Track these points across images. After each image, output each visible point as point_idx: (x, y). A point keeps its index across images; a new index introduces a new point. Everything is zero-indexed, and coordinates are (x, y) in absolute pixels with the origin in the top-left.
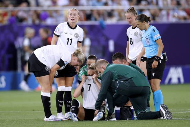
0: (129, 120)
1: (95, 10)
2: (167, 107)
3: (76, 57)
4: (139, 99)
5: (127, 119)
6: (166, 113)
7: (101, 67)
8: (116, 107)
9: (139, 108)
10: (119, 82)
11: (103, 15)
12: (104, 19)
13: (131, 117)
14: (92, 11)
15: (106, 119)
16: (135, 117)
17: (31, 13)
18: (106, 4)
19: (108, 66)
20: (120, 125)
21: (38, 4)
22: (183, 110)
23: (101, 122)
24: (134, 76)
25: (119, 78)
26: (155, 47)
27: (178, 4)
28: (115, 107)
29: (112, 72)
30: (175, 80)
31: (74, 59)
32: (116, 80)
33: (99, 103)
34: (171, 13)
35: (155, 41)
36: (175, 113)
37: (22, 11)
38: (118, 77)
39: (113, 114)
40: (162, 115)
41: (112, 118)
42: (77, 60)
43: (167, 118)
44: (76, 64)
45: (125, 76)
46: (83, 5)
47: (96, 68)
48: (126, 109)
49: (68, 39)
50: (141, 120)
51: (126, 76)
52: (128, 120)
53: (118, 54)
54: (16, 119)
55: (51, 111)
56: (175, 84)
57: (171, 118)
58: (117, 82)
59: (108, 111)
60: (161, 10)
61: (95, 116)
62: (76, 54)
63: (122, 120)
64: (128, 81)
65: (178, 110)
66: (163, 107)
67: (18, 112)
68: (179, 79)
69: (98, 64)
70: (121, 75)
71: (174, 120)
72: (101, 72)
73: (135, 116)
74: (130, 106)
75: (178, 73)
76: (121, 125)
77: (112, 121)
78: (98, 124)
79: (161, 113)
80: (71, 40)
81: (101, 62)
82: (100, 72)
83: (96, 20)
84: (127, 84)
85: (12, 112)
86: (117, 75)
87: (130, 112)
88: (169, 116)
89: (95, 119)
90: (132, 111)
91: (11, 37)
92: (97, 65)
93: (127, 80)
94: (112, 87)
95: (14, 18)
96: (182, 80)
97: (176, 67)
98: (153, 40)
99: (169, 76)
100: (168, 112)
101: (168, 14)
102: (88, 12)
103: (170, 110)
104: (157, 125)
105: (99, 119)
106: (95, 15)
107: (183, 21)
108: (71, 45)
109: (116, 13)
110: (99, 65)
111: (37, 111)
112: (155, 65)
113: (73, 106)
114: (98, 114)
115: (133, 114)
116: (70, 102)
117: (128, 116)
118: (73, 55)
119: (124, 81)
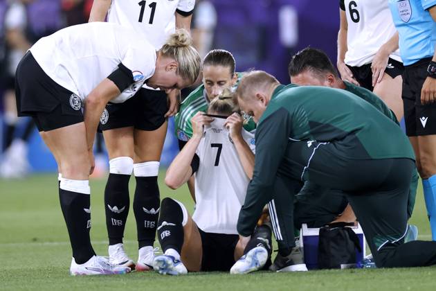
0: (350, 270)
3: (173, 61)
5: (342, 266)
7: (253, 97)
8: (305, 226)
9: (380, 228)
10: (314, 145)
13: (355, 260)
15: (272, 267)
16: (367, 259)
19: (276, 92)
20: (320, 285)
23: (258, 276)
24: (364, 125)
25: (312, 133)
26: (426, 29)
28: (301, 227)
29: (291, 113)
31: (166, 68)
32: (305, 140)
33: (249, 214)
35: (427, 10)
38: (311, 128)
39: (297, 251)
41: (292, 263)
42: (174, 70)
44: (172, 83)
45: (333, 124)
47: (240, 100)
48: (339, 234)
49: (142, 4)
50: (389, 269)
51: (337, 125)
52: (345, 269)
53: (310, 52)
55: (92, 243)
58: (309, 145)
59: (277, 240)
61: (239, 258)
62: (171, 50)
63: (327, 271)
64: (345, 141)
69: (245, 87)
70: (321, 122)
72: (255, 113)
73: (367, 255)
74: (352, 224)
76: (323, 284)
77: (292, 273)
78: (247, 284)
80: (150, 6)
81: (255, 81)
82: (251, 113)
84: (341, 150)
86: (306, 122)
87: (351, 243)
89: (240, 266)
90: (357, 239)
92: (240, 91)
93: (342, 139)
94: (291, 161)
98: (419, 7)
105: (254, 268)
108: (151, 22)
110: (247, 88)
111: (47, 244)
112: (429, 93)
113: (165, 223)
114: (251, 253)
115: (361, 251)
116: (153, 211)
117: (345, 256)
118: (163, 55)
119: (331, 141)
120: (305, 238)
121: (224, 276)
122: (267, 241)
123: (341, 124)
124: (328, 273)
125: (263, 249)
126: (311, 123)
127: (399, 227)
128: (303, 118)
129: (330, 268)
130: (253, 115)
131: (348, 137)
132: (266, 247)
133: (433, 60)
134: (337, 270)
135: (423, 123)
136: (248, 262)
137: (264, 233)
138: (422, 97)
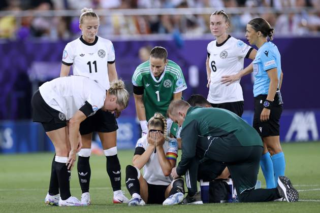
0: (225, 204)
1: (166, 15)
2: (289, 181)
3: (114, 96)
5: (221, 201)
6: (288, 192)
7: (177, 113)
10: (211, 139)
11: (180, 23)
12: (181, 31)
13: (228, 198)
14: (160, 16)
16: (234, 198)
17: (56, 21)
18: (184, 5)
21: (67, 6)
22: (316, 185)
24: (237, 128)
25: (210, 133)
27: (308, 4)
29: (199, 122)
30: (302, 135)
31: (111, 100)
32: (206, 136)
34: (296, 19)
36: (303, 191)
37: (40, 17)
38: (210, 130)
39: (198, 194)
40: (280, 195)
42: (115, 102)
43: (289, 199)
45: (221, 128)
46: (144, 7)
47: (170, 115)
51: (224, 129)
54: (30, 202)
56: (303, 142)
57: (296, 200)
58: (209, 139)
59: (188, 188)
60: (278, 14)
61: (168, 197)
63: (213, 204)
64: (228, 137)
65: (308, 186)
66: (282, 181)
67: (35, 189)
68: (310, 133)
70: (215, 127)
71: (302, 204)
72: (179, 122)
73: (234, 193)
75: (309, 122)
78: (171, 210)
79: (279, 191)
81: (178, 104)
83: (167, 32)
84: (226, 141)
85: (24, 190)
86: (207, 127)
88: (293, 196)
89: (168, 201)
91: (22, 61)
93: (226, 135)
95: (26, 30)
96: (315, 135)
97: (304, 112)
99: (293, 128)
100: (291, 190)
101: (290, 22)
102: (154, 19)
103: (294, 186)
104: (272, 211)
105: (176, 203)
106: (166, 23)
107: (315, 34)
109: (200, 21)
110: (174, 109)
112: (265, 116)
113: (129, 179)
114: (175, 195)
115: (231, 193)
116: (118, 172)
117: (223, 196)
118: (109, 93)
119: (220, 137)
120: (202, 187)
121: (160, 206)
122: (182, 188)
123: (226, 128)
124: (214, 205)
125: (181, 193)
126: (209, 127)
127: (253, 181)
128: (205, 125)
129: (215, 203)
130: (177, 123)
131: (230, 135)
132: (182, 192)
133: (267, 99)
134: (219, 204)
135: (261, 130)
136: (173, 200)
137: (180, 184)
138: (261, 118)
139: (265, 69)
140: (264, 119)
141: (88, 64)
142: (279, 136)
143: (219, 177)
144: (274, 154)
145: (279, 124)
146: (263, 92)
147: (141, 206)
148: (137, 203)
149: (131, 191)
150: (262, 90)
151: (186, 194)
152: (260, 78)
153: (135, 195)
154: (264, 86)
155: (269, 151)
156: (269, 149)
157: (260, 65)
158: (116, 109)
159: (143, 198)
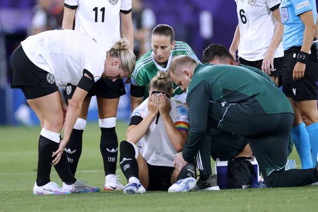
3: (117, 59)
4: (271, 141)
5: (244, 187)
7: (182, 73)
8: (218, 160)
19: (197, 69)
20: (228, 200)
24: (260, 91)
25: (224, 97)
29: (210, 83)
31: (112, 64)
32: (220, 101)
35: (299, 15)
38: (224, 94)
39: (213, 177)
42: (118, 66)
45: (239, 91)
47: (172, 74)
48: (241, 165)
51: (242, 92)
58: (223, 105)
59: (200, 170)
61: (175, 182)
64: (248, 102)
69: (176, 66)
70: (231, 89)
72: (183, 83)
74: (250, 158)
76: (231, 199)
78: (179, 199)
82: (180, 84)
84: (245, 108)
86: (221, 89)
89: (174, 188)
94: (211, 116)
105: (185, 190)
110: (178, 66)
112: (299, 72)
113: (125, 159)
114: (185, 180)
115: (256, 176)
116: (113, 150)
117: (245, 180)
118: (110, 55)
119: (238, 102)
120: (218, 168)
121: (164, 193)
122: (194, 172)
123: (244, 91)
124: (235, 191)
125: (193, 179)
128: (219, 87)
129: (235, 188)
131: (250, 100)
133: (301, 50)
134: (240, 190)
135: (295, 92)
136: (182, 186)
137: (192, 167)
138: (294, 75)
139: (297, 13)
140: (297, 77)
141: (94, 10)
142: (316, 101)
143: (241, 155)
144: (309, 124)
145: (317, 84)
146: (296, 43)
147: (139, 193)
148: (135, 189)
149: (128, 174)
150: (294, 40)
151: (198, 178)
152: (291, 26)
153: (133, 180)
154: (297, 35)
155: (303, 119)
156: (303, 117)
157: (290, 9)
158: (119, 76)
159: (142, 183)
